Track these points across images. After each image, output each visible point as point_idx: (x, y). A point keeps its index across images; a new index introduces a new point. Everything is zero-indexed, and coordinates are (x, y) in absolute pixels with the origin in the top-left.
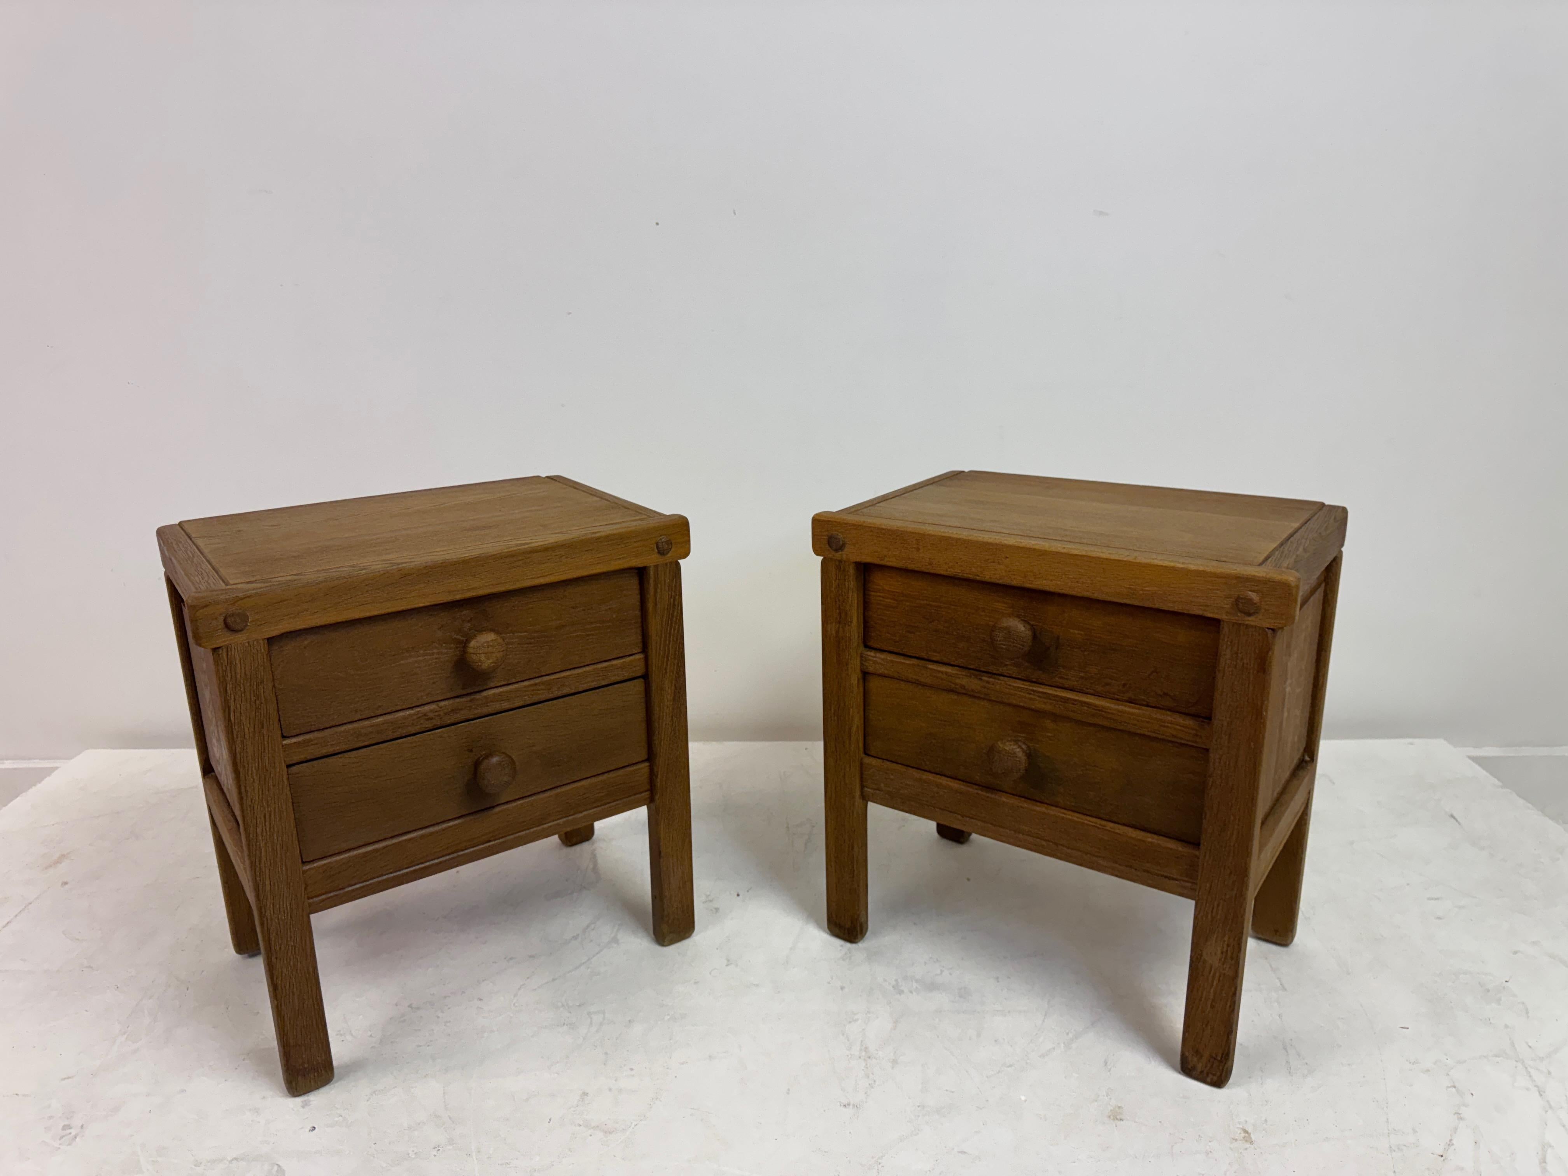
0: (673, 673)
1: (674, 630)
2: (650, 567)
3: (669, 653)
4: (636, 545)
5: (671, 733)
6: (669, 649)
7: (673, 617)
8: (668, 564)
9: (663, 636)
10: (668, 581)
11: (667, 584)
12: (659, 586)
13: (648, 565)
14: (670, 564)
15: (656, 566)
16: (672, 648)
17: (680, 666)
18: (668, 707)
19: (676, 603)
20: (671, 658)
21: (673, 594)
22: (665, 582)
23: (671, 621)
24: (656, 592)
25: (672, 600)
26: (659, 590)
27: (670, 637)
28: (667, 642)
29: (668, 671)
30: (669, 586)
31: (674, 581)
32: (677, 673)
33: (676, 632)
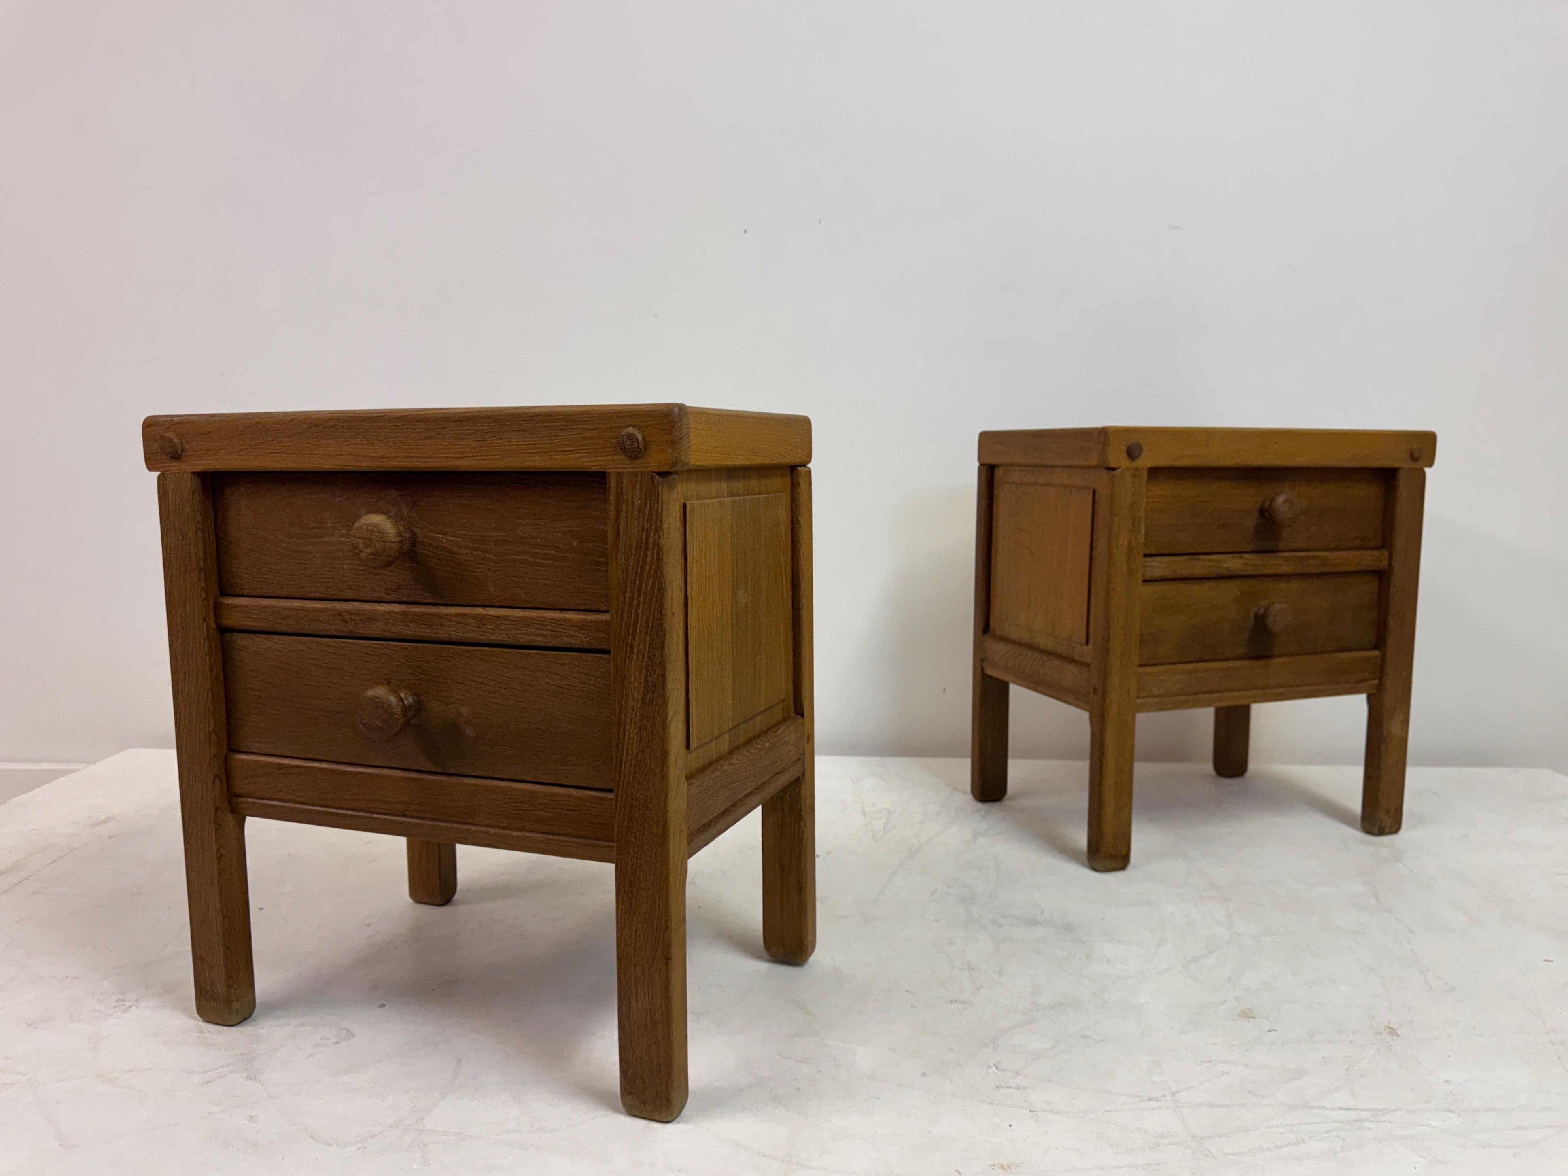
0: (643, 656)
1: (646, 588)
2: (609, 473)
3: (637, 621)
4: (589, 434)
5: (637, 755)
6: (637, 614)
7: (644, 562)
8: (639, 475)
9: (628, 589)
10: (637, 502)
11: (636, 508)
12: (624, 508)
13: (608, 471)
14: (641, 476)
15: (620, 475)
16: (643, 614)
17: (655, 648)
18: (633, 710)
19: (651, 541)
20: (641, 632)
21: (645, 526)
22: (633, 503)
23: (641, 569)
24: (618, 516)
25: (644, 536)
26: (623, 514)
27: (639, 595)
28: (635, 603)
29: (635, 650)
30: (639, 512)
31: (648, 505)
32: (649, 658)
33: (649, 588)
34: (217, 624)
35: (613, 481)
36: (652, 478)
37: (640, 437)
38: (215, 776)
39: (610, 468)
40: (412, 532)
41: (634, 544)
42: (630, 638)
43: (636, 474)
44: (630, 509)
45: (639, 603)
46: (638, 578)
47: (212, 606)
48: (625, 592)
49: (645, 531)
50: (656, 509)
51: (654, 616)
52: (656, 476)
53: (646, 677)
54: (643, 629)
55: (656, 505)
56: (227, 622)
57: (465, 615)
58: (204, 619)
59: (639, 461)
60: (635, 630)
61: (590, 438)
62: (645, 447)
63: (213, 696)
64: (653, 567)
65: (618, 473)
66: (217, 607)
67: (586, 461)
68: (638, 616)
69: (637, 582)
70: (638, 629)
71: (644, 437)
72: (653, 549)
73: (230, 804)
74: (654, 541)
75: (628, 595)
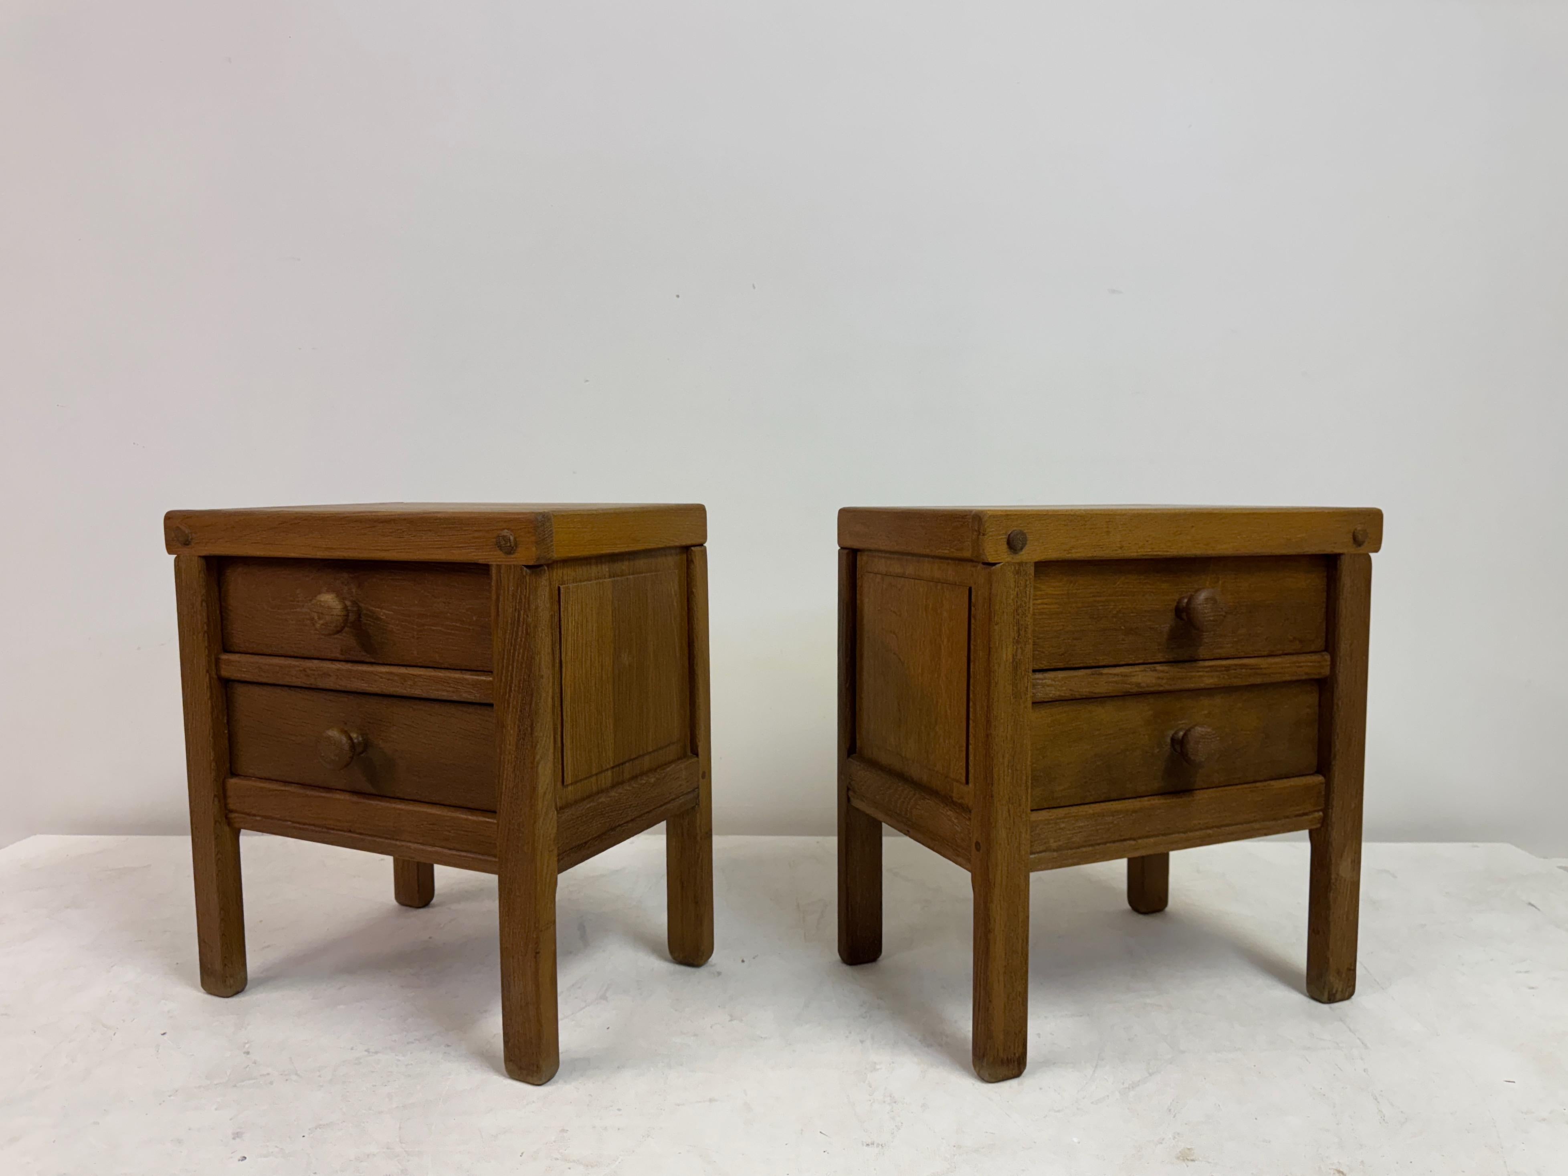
0: (517, 709)
1: (518, 656)
2: (491, 565)
3: (512, 682)
4: (476, 534)
6: (512, 676)
7: (517, 636)
8: (513, 567)
9: (506, 657)
10: (511, 588)
11: (511, 593)
12: (502, 592)
13: (490, 563)
15: (499, 567)
16: (516, 676)
17: (525, 703)
18: (509, 753)
19: (521, 619)
20: (515, 691)
21: (517, 607)
22: (508, 588)
23: (515, 641)
24: (498, 598)
25: (516, 615)
26: (501, 598)
27: (513, 662)
28: (510, 667)
29: (511, 705)
30: (513, 596)
31: (519, 591)
32: (521, 711)
33: (520, 656)
34: (217, 674)
35: (494, 571)
36: (521, 569)
37: (512, 538)
38: (215, 796)
39: (492, 561)
40: (359, 606)
41: (510, 621)
42: (507, 695)
43: (510, 566)
44: (506, 592)
45: (513, 668)
46: (512, 648)
47: (213, 660)
48: (503, 658)
49: (517, 611)
50: (525, 594)
51: (524, 679)
52: (525, 569)
53: (519, 727)
54: (516, 689)
55: (525, 591)
56: (225, 673)
57: (391, 673)
58: (207, 671)
59: (512, 556)
60: (510, 690)
61: (477, 538)
62: (516, 545)
63: (214, 733)
64: (523, 639)
65: (497, 565)
66: (217, 661)
67: (474, 555)
68: (513, 679)
69: (512, 651)
70: (513, 689)
71: (515, 539)
72: (523, 626)
73: (226, 818)
74: (524, 619)
75: (505, 661)
